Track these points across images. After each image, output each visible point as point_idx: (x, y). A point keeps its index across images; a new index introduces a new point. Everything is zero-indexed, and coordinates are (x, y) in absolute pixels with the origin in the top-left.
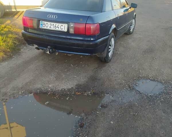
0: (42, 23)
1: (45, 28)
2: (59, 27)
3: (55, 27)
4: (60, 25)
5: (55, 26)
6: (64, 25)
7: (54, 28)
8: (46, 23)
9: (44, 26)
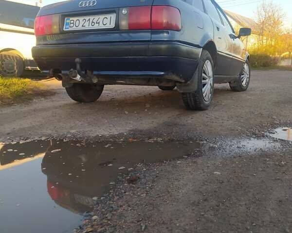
0: (68, 21)
1: (74, 28)
2: (99, 23)
3: (93, 24)
4: (102, 17)
5: (92, 22)
6: (108, 16)
7: (91, 26)
8: (75, 19)
9: (72, 25)
